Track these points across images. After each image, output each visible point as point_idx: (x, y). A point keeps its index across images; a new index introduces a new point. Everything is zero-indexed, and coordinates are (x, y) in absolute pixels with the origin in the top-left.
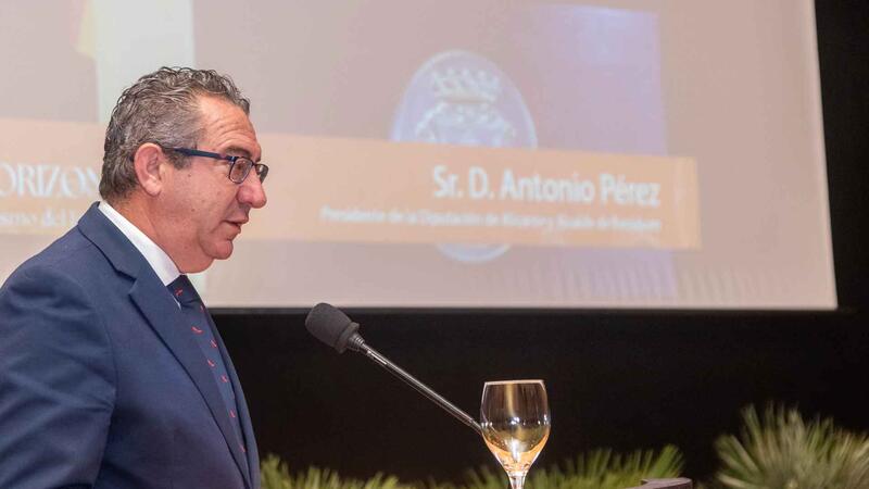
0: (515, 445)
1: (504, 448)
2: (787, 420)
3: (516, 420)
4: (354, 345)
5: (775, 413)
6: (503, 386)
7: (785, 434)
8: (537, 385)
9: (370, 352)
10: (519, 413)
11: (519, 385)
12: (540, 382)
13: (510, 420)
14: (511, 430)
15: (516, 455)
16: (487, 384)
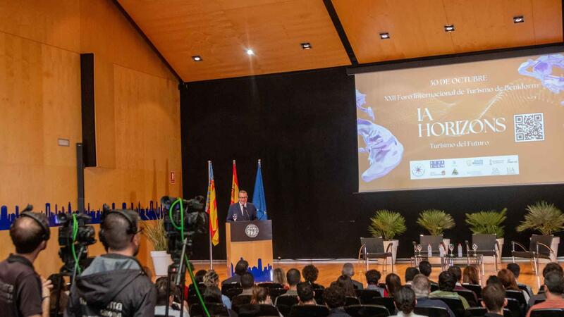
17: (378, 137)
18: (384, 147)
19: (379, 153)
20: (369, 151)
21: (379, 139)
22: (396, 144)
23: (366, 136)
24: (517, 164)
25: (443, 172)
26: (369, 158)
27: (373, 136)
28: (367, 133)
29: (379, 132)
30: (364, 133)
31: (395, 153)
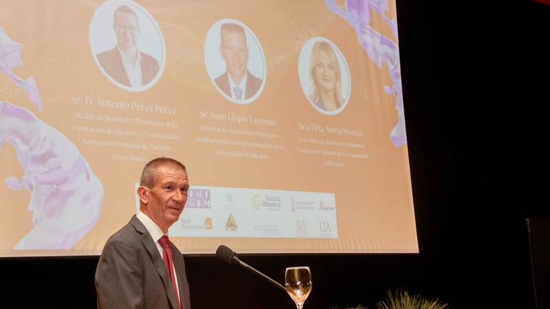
0: (299, 292)
1: (294, 294)
2: (403, 295)
3: (299, 283)
4: (235, 260)
5: (399, 292)
6: (293, 270)
7: (403, 300)
8: (306, 270)
9: (241, 262)
10: (300, 280)
11: (300, 270)
12: (307, 268)
13: (296, 283)
14: (297, 287)
15: (299, 297)
16: (287, 269)
17: (49, 154)
18: (64, 180)
19: (53, 195)
20: (31, 186)
21: (51, 160)
22: (88, 178)
23: (23, 148)
24: (334, 213)
25: (208, 221)
26: (31, 207)
27: (37, 152)
28: (25, 141)
29: (52, 144)
30: (18, 141)
31: (87, 199)
